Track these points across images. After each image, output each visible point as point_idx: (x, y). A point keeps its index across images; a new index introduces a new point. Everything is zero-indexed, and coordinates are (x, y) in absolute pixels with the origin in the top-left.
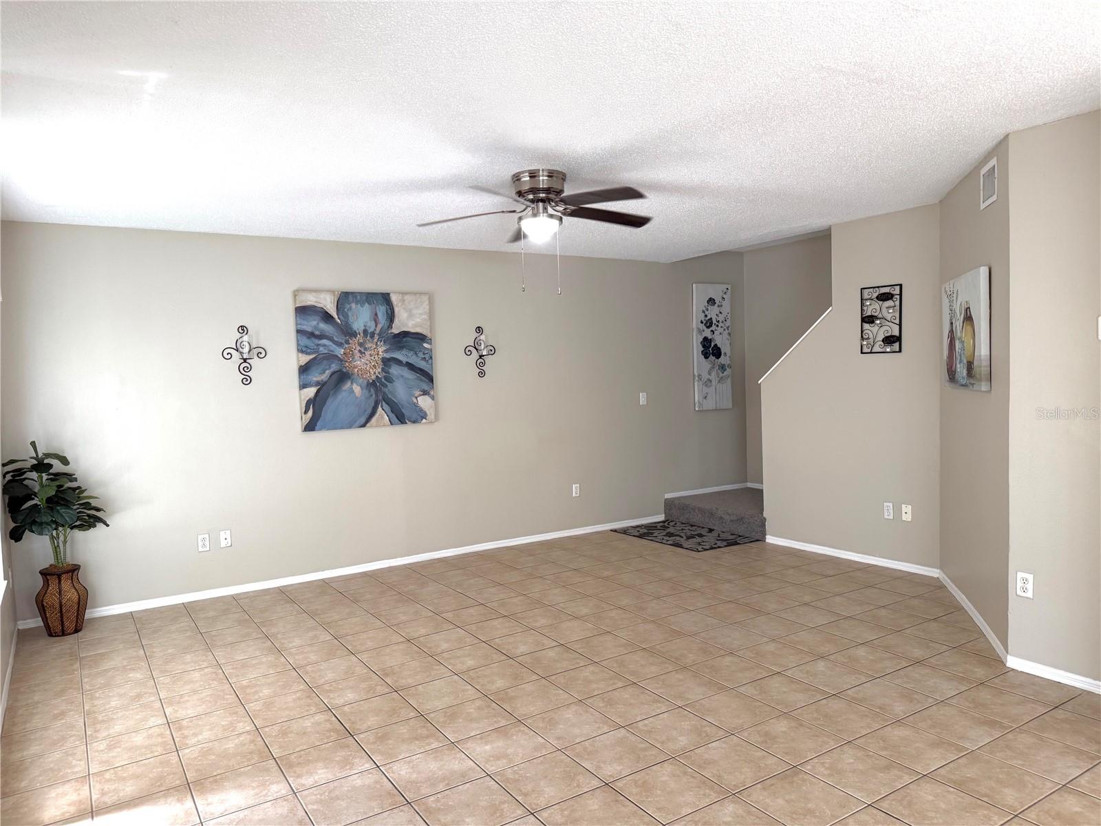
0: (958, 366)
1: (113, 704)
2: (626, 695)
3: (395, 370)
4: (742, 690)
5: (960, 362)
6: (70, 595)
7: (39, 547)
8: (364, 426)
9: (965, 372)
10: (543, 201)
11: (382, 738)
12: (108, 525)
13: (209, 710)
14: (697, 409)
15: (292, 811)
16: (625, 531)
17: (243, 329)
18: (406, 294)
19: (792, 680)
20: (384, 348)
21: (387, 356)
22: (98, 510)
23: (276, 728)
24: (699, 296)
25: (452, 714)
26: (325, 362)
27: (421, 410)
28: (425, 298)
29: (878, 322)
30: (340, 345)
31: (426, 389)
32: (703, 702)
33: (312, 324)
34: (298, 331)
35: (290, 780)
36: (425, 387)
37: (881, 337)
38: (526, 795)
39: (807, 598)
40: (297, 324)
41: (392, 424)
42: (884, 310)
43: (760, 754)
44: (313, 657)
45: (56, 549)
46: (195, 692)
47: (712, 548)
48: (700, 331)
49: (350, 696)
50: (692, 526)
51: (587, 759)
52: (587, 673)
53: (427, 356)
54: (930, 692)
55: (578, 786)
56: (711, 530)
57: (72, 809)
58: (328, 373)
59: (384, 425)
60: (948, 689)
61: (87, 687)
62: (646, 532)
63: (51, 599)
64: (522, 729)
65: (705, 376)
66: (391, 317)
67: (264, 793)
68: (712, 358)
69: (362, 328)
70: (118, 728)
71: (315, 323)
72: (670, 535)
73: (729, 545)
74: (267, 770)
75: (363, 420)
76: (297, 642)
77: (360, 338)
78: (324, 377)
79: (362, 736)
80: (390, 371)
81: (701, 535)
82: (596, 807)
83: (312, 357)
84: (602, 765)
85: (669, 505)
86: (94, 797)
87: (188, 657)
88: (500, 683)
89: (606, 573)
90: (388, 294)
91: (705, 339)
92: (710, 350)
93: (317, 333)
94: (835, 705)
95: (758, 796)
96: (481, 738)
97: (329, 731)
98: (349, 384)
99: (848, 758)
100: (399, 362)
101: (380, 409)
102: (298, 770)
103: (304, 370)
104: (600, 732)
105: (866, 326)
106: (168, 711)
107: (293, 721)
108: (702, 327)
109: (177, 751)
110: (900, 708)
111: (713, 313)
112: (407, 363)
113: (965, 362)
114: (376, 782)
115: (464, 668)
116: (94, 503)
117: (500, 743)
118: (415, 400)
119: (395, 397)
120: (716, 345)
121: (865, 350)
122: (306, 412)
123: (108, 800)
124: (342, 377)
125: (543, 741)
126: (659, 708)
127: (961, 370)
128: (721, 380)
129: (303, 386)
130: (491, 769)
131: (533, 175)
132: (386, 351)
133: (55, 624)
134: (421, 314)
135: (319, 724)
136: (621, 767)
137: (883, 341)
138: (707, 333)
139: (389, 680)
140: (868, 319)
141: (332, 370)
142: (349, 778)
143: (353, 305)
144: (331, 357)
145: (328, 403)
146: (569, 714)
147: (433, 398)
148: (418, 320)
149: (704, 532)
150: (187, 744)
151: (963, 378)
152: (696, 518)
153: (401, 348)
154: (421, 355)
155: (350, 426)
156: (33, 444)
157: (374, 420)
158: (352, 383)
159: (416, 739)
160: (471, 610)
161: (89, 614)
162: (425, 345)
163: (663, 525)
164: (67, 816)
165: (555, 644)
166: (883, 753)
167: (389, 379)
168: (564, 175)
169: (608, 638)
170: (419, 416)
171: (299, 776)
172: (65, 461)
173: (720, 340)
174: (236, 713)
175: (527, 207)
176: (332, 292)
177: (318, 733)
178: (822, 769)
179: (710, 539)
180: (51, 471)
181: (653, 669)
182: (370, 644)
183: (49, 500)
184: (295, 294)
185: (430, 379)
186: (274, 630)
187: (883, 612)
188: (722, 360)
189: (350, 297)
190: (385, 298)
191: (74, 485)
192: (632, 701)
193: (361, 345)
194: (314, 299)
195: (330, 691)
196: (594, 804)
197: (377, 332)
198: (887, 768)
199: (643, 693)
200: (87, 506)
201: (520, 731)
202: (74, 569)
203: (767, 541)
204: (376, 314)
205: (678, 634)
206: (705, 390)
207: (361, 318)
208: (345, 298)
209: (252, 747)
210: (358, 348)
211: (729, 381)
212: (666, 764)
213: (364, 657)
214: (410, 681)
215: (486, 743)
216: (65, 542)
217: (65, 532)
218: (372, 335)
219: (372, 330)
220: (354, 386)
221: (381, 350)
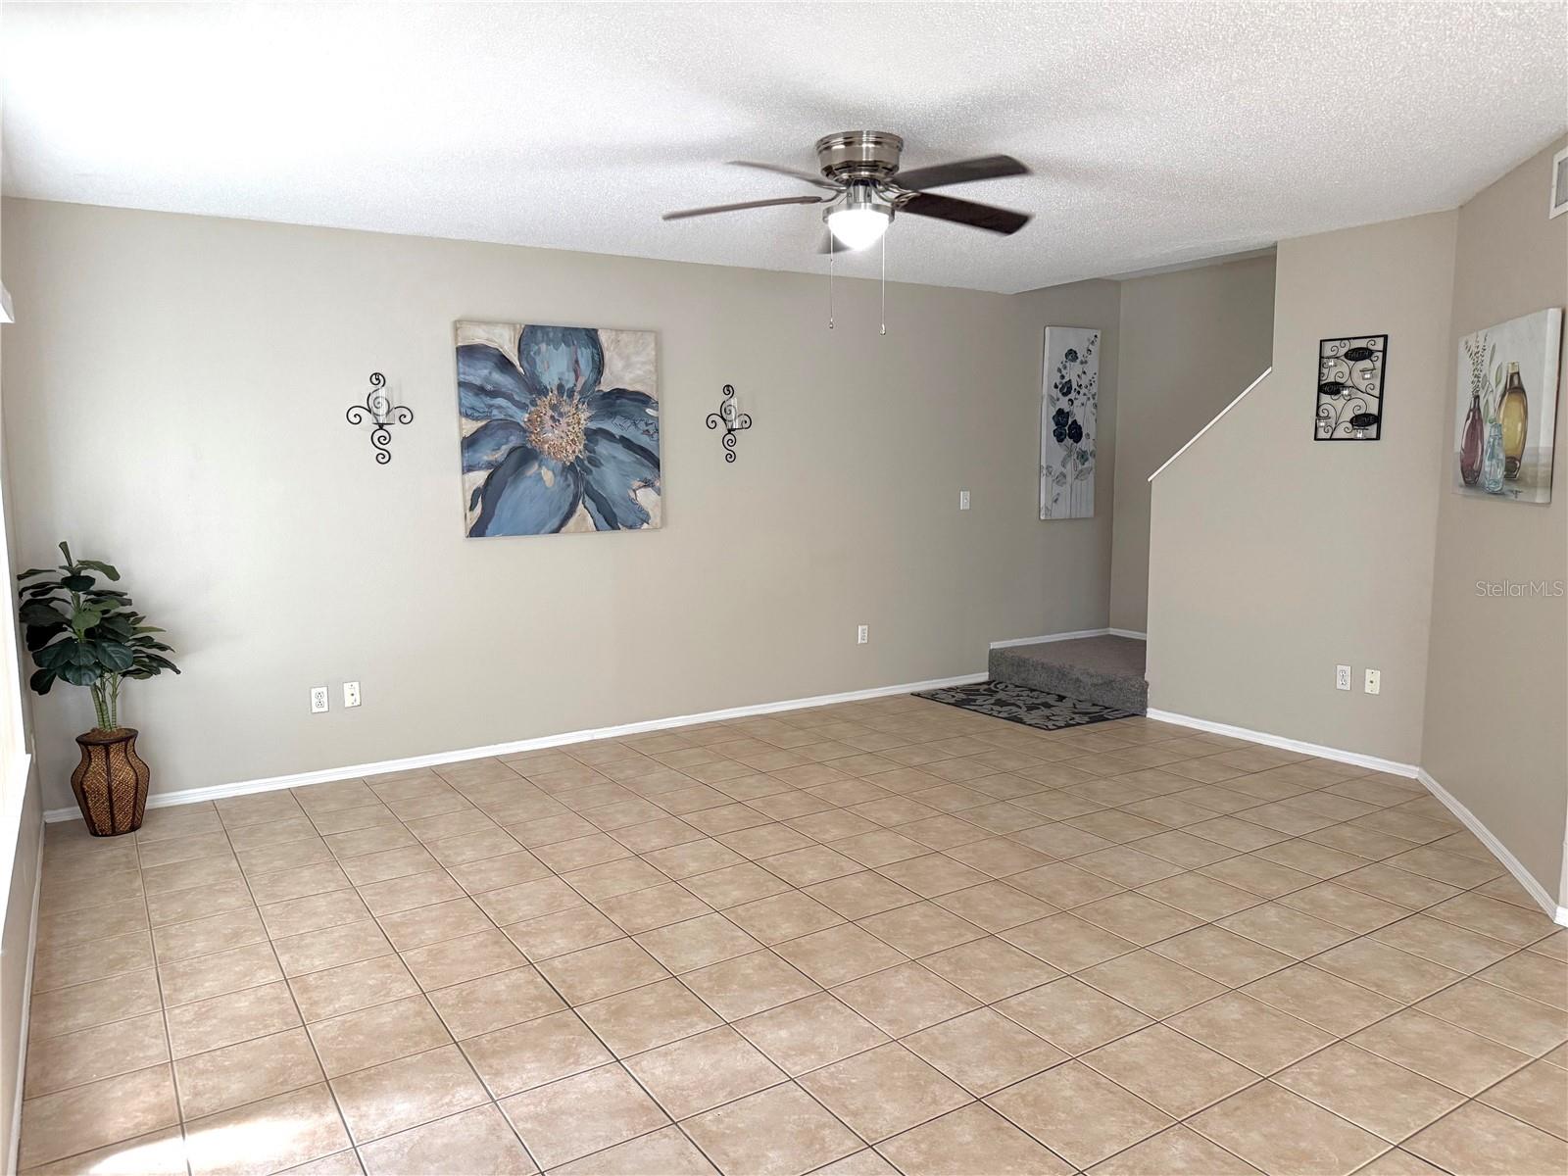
0: (1487, 463)
1: (199, 946)
2: (983, 952)
3: (604, 448)
4: (1159, 949)
5: (1492, 457)
6: (124, 774)
7: (73, 701)
8: (557, 531)
9: (1500, 473)
10: (864, 182)
11: (618, 1013)
12: (178, 672)
13: (345, 961)
14: (1042, 518)
15: (493, 1130)
16: (932, 696)
17: (378, 378)
18: (622, 331)
19: (1231, 937)
20: (588, 414)
21: (593, 425)
22: (163, 648)
23: (453, 992)
24: (1054, 344)
25: (722, 976)
26: (500, 433)
27: (641, 510)
28: (650, 339)
29: (1346, 392)
30: (523, 407)
31: (649, 477)
32: (1102, 968)
33: (482, 373)
34: (461, 384)
35: (485, 1079)
36: (648, 475)
37: (1348, 415)
38: (855, 1114)
39: (1228, 807)
40: (458, 374)
41: (597, 529)
42: (1356, 374)
43: (1206, 1056)
44: (495, 879)
45: (101, 706)
46: (322, 930)
47: (1068, 725)
48: (1053, 400)
49: (561, 943)
50: (1032, 690)
51: (940, 1058)
52: (916, 915)
53: (651, 429)
54: (1448, 961)
55: (935, 1102)
56: (1061, 698)
57: (151, 1119)
58: (505, 449)
59: (587, 531)
60: (1476, 958)
61: (156, 917)
62: (965, 698)
63: (96, 780)
64: (832, 1004)
65: (1057, 468)
66: (599, 366)
67: (447, 1100)
68: (1068, 441)
69: (556, 382)
70: (210, 985)
71: (486, 372)
72: (1000, 703)
73: (1093, 720)
74: (447, 1061)
75: (556, 522)
76: (469, 854)
77: (552, 397)
78: (499, 455)
79: (587, 1009)
80: (597, 449)
81: (1047, 706)
82: (968, 1138)
83: (483, 423)
84: (967, 1068)
85: (996, 659)
86: (183, 1100)
87: (306, 874)
88: (786, 929)
89: (917, 760)
90: (596, 331)
91: (1060, 412)
92: (1067, 429)
93: (489, 387)
94: (1308, 979)
95: (1218, 1125)
96: (771, 1018)
97: (536, 999)
98: (536, 466)
99: (1347, 1067)
100: (609, 436)
101: (581, 506)
102: (494, 1062)
103: (469, 443)
104: (953, 1013)
105: (1326, 398)
106: (284, 959)
107: (478, 982)
108: (1056, 393)
109: (304, 1025)
110: (1408, 987)
111: (1073, 372)
112: (622, 437)
113: (1502, 456)
114: (620, 1086)
115: (728, 902)
116: (157, 638)
117: (802, 1027)
118: (632, 495)
119: (603, 488)
120: (1075, 422)
121: (1322, 434)
122: (472, 508)
123: (206, 1104)
124: (525, 456)
125: (867, 1025)
126: (1036, 976)
127: (1493, 470)
128: (1079, 475)
129: (468, 468)
130: (795, 1068)
131: (850, 140)
132: (590, 418)
133: (102, 818)
134: (644, 363)
135: (516, 987)
136: (996, 1073)
137: (1351, 422)
138: (1063, 403)
139: (616, 918)
140: (1331, 388)
141: (511, 445)
142: (576, 1078)
143: (543, 346)
144: (509, 425)
145: (506, 493)
146: (900, 981)
147: (659, 492)
148: (639, 372)
149: (1051, 700)
150: (318, 1015)
151: (1496, 482)
152: (1038, 679)
153: (612, 415)
154: (642, 426)
155: (537, 530)
156: (64, 546)
157: (572, 522)
158: (540, 466)
159: (672, 1017)
160: (724, 812)
161: (153, 802)
162: (649, 411)
163: (990, 688)
164: (144, 1129)
165: (858, 868)
166: (1399, 1060)
167: (594, 462)
168: (900, 141)
169: (938, 861)
170: (639, 518)
171: (498, 1073)
172: (112, 573)
173: (1081, 414)
174: (388, 966)
175: (839, 192)
176: (512, 324)
177: (518, 1002)
178: (1310, 1085)
179: (1062, 711)
180: (92, 588)
181: (1016, 913)
182: (578, 859)
183: (90, 632)
184: (457, 326)
185: (656, 463)
186: (431, 834)
187: (1347, 832)
188: (1084, 444)
189: (539, 334)
190: (591, 336)
191: (127, 610)
192: (994, 964)
193: (554, 407)
194: (485, 336)
195: (528, 934)
196: (965, 1131)
197: (579, 388)
198: (1412, 1084)
199: (1009, 951)
200: (148, 642)
201: (827, 1008)
202: (128, 737)
203: (1148, 716)
204: (577, 362)
205: (1043, 858)
206: (1057, 489)
207: (555, 367)
208: (530, 335)
209: (419, 1022)
210: (550, 413)
211: (1091, 476)
212: (1064, 1069)
213: (573, 879)
214: (648, 920)
215: (780, 1026)
216: (114, 695)
217: (115, 680)
218: (571, 395)
219: (570, 385)
220: (544, 470)
221: (583, 416)
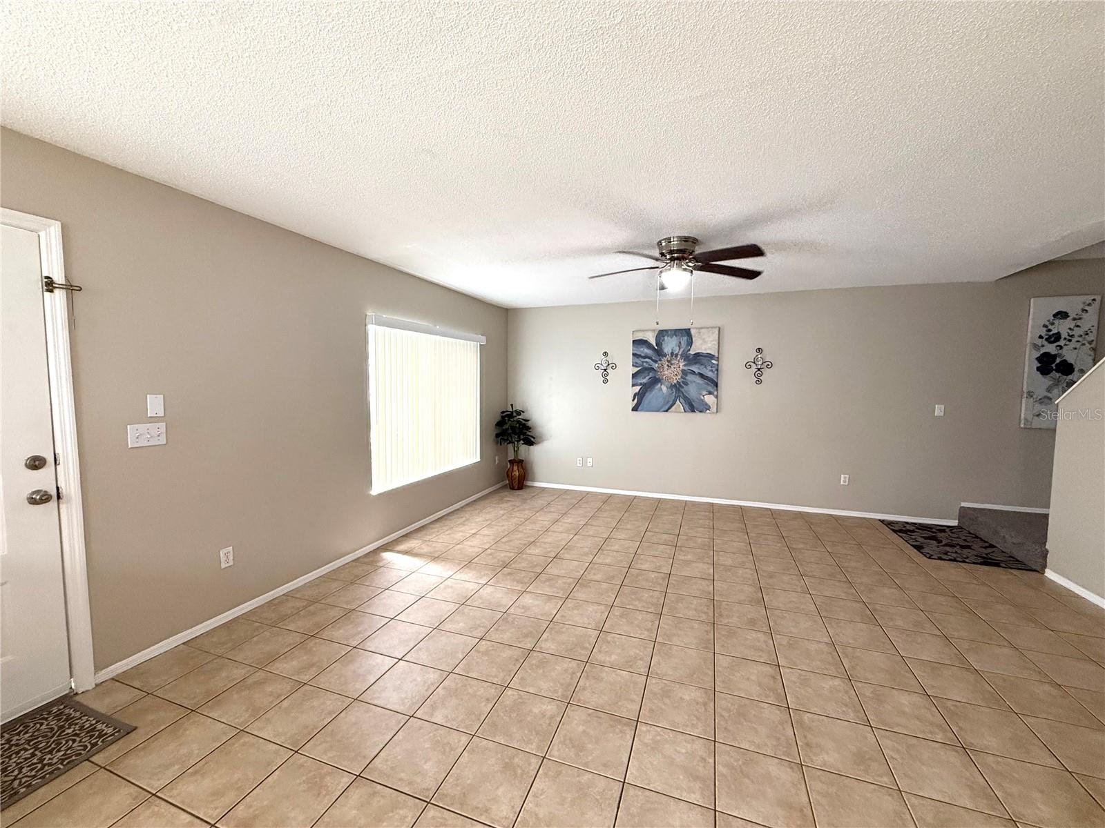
3: (690, 378)
6: (516, 473)
8: (667, 411)
10: (678, 259)
14: (1022, 426)
16: (891, 524)
17: (606, 353)
18: (702, 328)
20: (684, 364)
21: (685, 368)
24: (1039, 310)
26: (646, 372)
27: (706, 404)
28: (715, 330)
30: (656, 362)
31: (712, 390)
33: (640, 350)
34: (633, 354)
36: (710, 389)
40: (633, 350)
41: (685, 411)
45: (516, 452)
48: (1035, 346)
53: (715, 369)
58: (648, 378)
59: (681, 412)
65: (1041, 393)
66: (690, 343)
68: (1055, 374)
69: (671, 351)
71: (644, 349)
75: (667, 407)
77: (668, 357)
78: (646, 380)
80: (687, 378)
83: (639, 368)
85: (964, 513)
90: (689, 329)
91: (1046, 355)
92: (1054, 366)
93: (643, 355)
98: (659, 385)
100: (693, 373)
101: (678, 402)
103: (634, 376)
108: (1041, 342)
111: (1062, 327)
112: (699, 373)
118: (702, 398)
119: (689, 395)
120: (1064, 361)
124: (656, 381)
129: (633, 385)
132: (685, 365)
134: (711, 341)
138: (1050, 348)
141: (650, 376)
143: (666, 338)
144: (650, 369)
145: (647, 394)
147: (716, 397)
148: (709, 345)
153: (694, 363)
154: (709, 368)
155: (659, 410)
156: (512, 405)
157: (673, 408)
158: (661, 385)
162: (713, 361)
167: (686, 384)
170: (705, 408)
173: (1072, 355)
175: (667, 263)
176: (653, 331)
184: (634, 333)
185: (717, 384)
189: (664, 333)
193: (668, 361)
194: (644, 336)
197: (680, 353)
203: (1046, 574)
204: (680, 342)
206: (1039, 407)
207: (670, 345)
208: (661, 334)
210: (667, 363)
216: (521, 449)
218: (677, 355)
219: (677, 352)
220: (663, 387)
221: (681, 364)
